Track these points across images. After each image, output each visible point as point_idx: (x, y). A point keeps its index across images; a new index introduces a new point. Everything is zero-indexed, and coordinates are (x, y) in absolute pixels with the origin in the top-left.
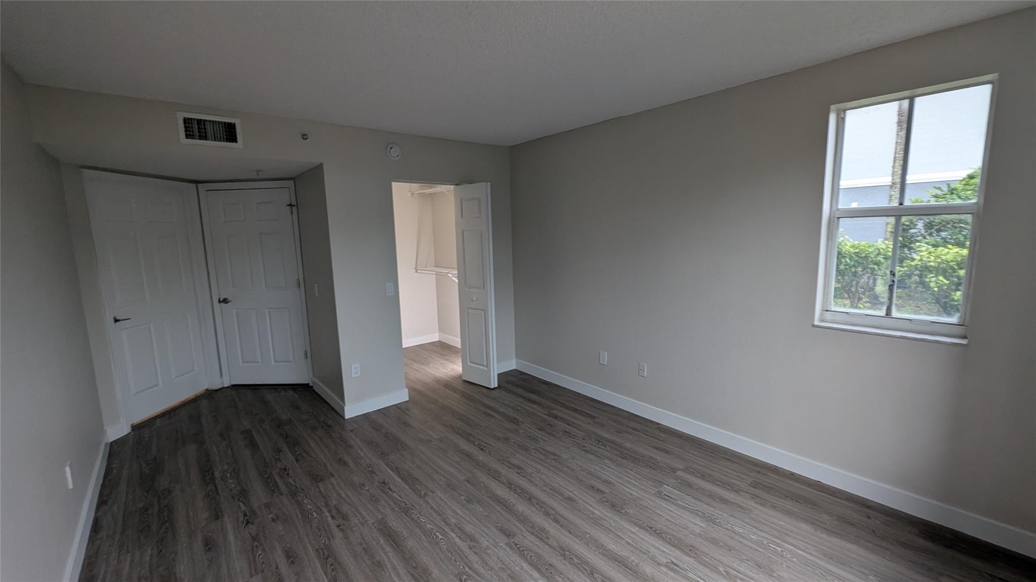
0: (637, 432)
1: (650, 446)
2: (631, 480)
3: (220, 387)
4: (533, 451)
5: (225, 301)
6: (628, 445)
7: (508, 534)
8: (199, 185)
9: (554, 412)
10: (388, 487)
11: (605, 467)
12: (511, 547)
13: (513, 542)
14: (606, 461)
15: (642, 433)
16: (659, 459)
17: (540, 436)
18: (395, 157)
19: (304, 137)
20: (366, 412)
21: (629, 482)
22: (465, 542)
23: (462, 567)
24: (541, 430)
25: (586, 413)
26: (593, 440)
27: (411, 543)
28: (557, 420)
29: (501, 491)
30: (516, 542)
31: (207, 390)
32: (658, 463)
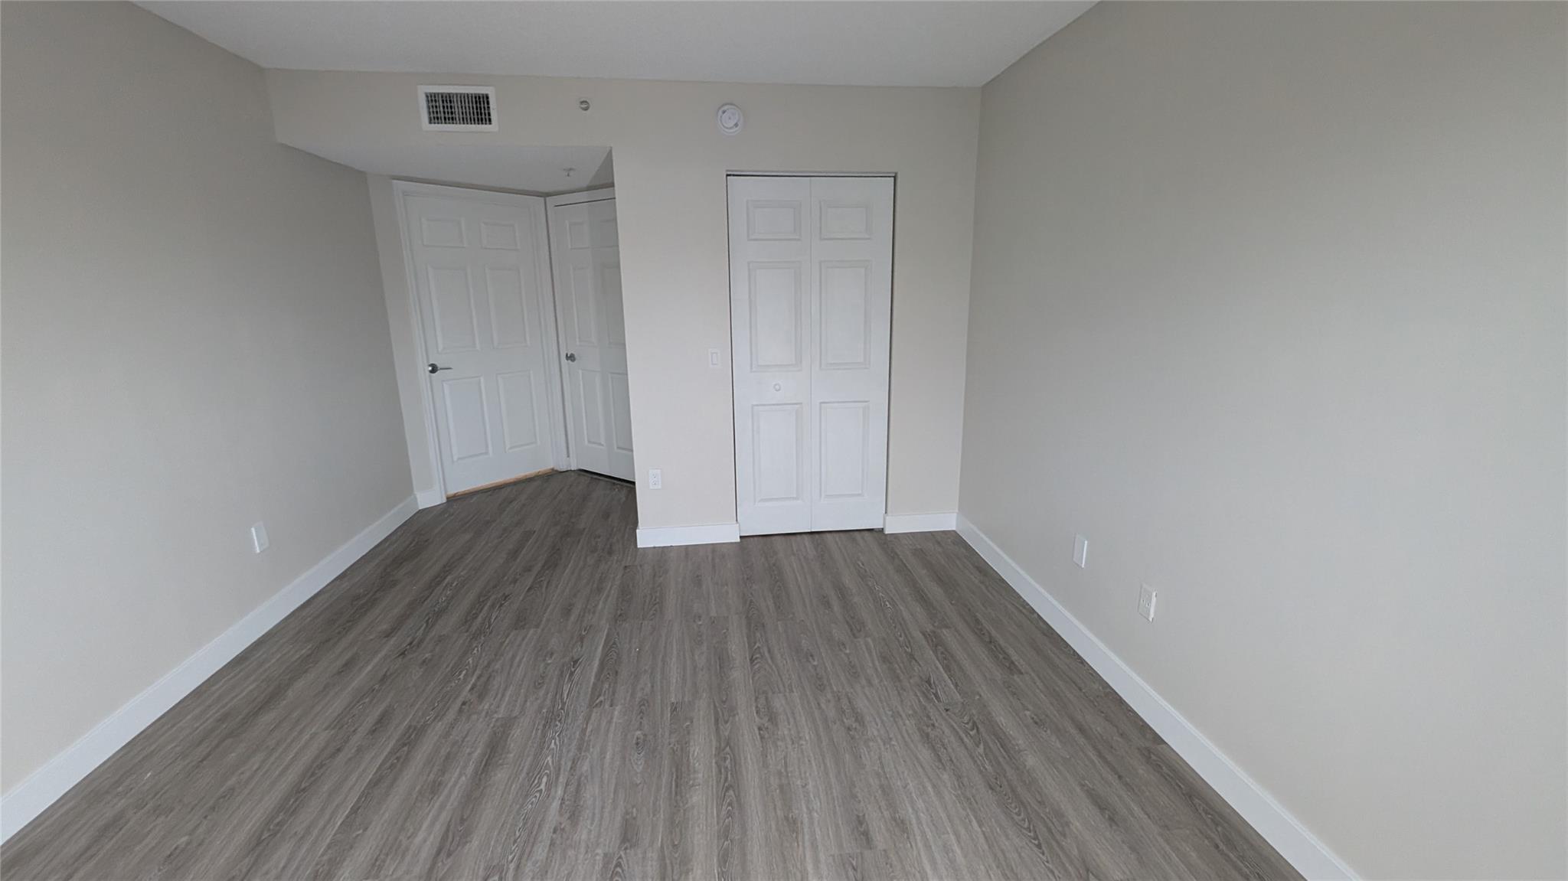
0: (1082, 741)
1: (1082, 786)
2: (956, 848)
3: (564, 469)
4: (829, 696)
5: (571, 358)
6: (1031, 761)
7: (628, 836)
8: (548, 199)
9: (946, 633)
10: (573, 670)
11: (930, 788)
12: (605, 866)
13: (620, 857)
14: (945, 777)
15: (1095, 748)
16: (1076, 824)
17: (870, 671)
18: (731, 128)
19: (585, 105)
20: (669, 545)
21: (946, 849)
22: (561, 815)
23: (510, 857)
24: (884, 659)
25: (1007, 657)
26: (966, 719)
27: (500, 776)
28: (935, 652)
29: (701, 751)
30: (624, 862)
31: (553, 469)
32: (1064, 836)
